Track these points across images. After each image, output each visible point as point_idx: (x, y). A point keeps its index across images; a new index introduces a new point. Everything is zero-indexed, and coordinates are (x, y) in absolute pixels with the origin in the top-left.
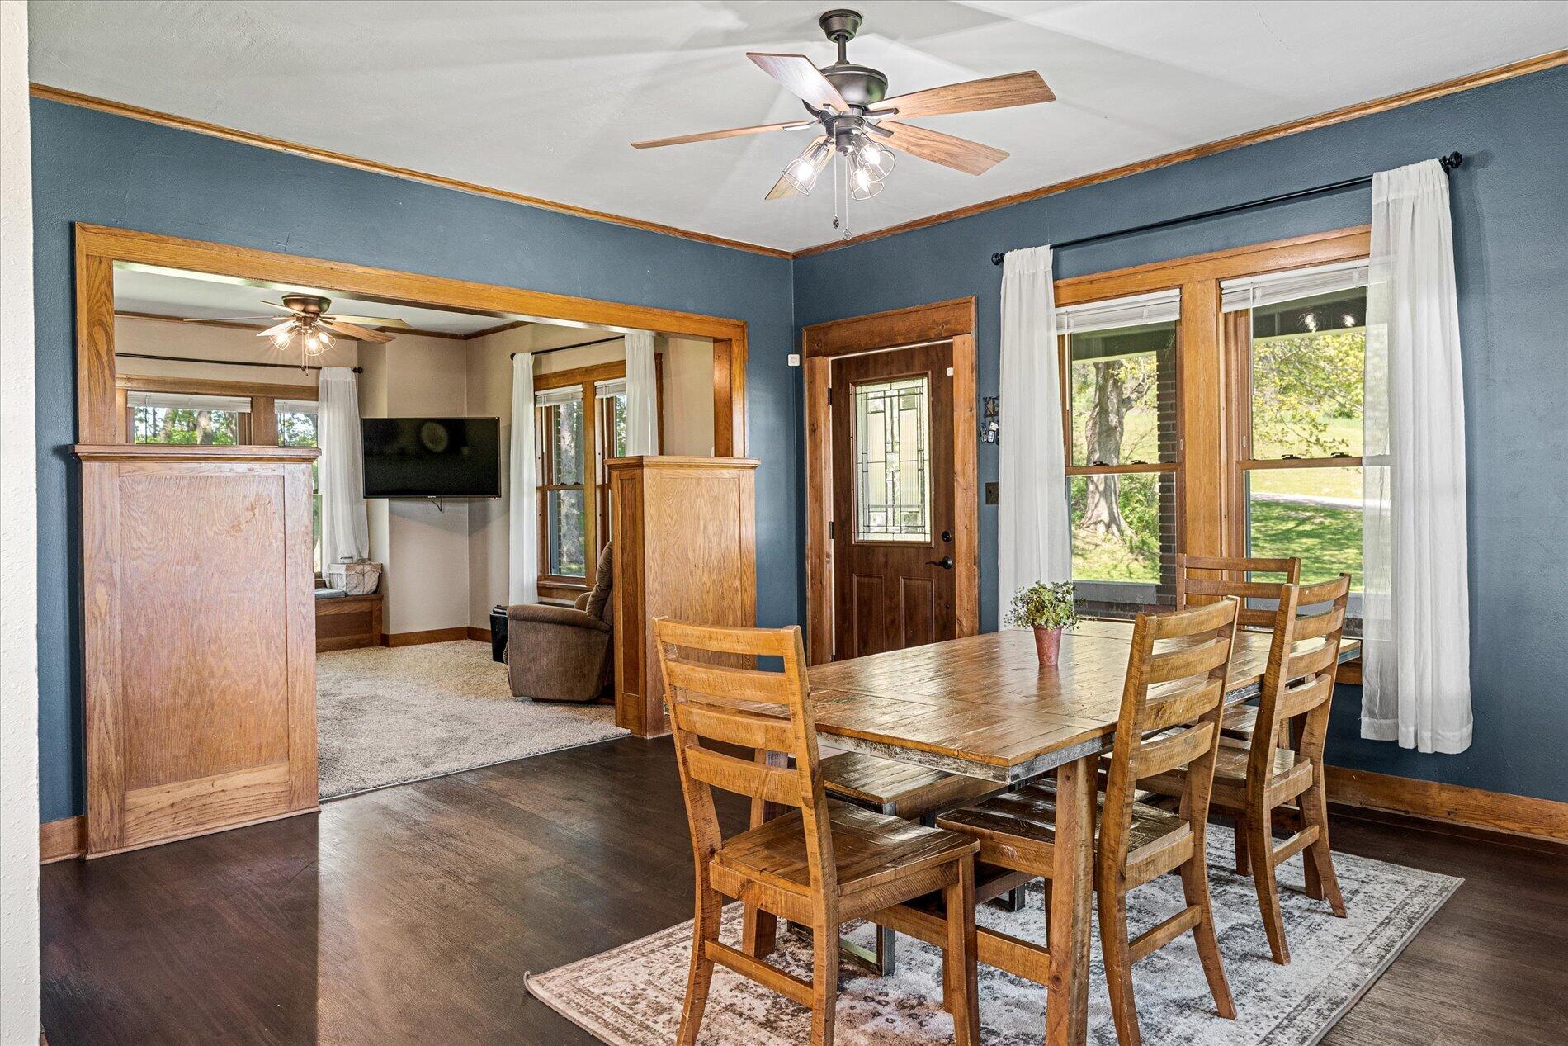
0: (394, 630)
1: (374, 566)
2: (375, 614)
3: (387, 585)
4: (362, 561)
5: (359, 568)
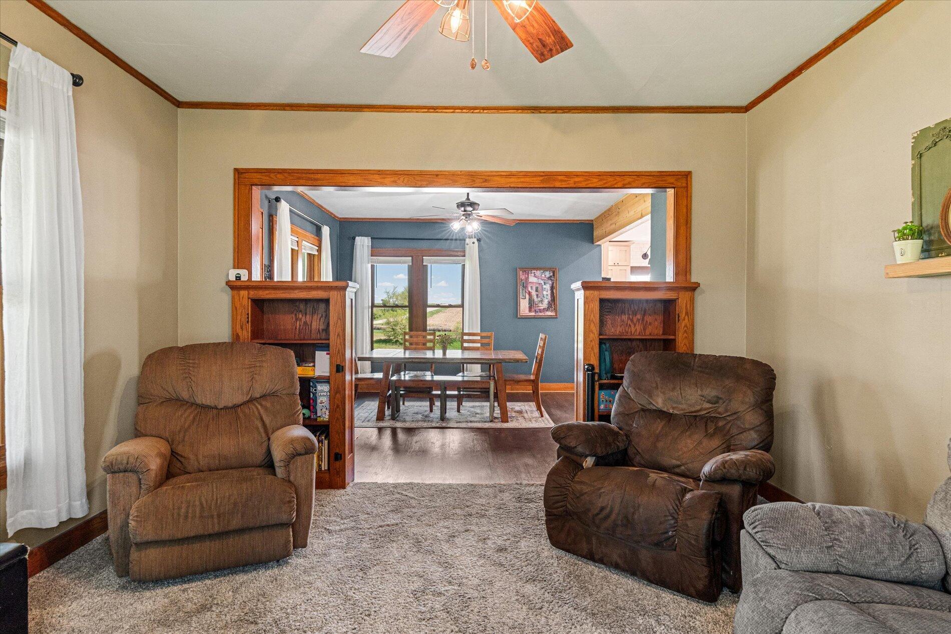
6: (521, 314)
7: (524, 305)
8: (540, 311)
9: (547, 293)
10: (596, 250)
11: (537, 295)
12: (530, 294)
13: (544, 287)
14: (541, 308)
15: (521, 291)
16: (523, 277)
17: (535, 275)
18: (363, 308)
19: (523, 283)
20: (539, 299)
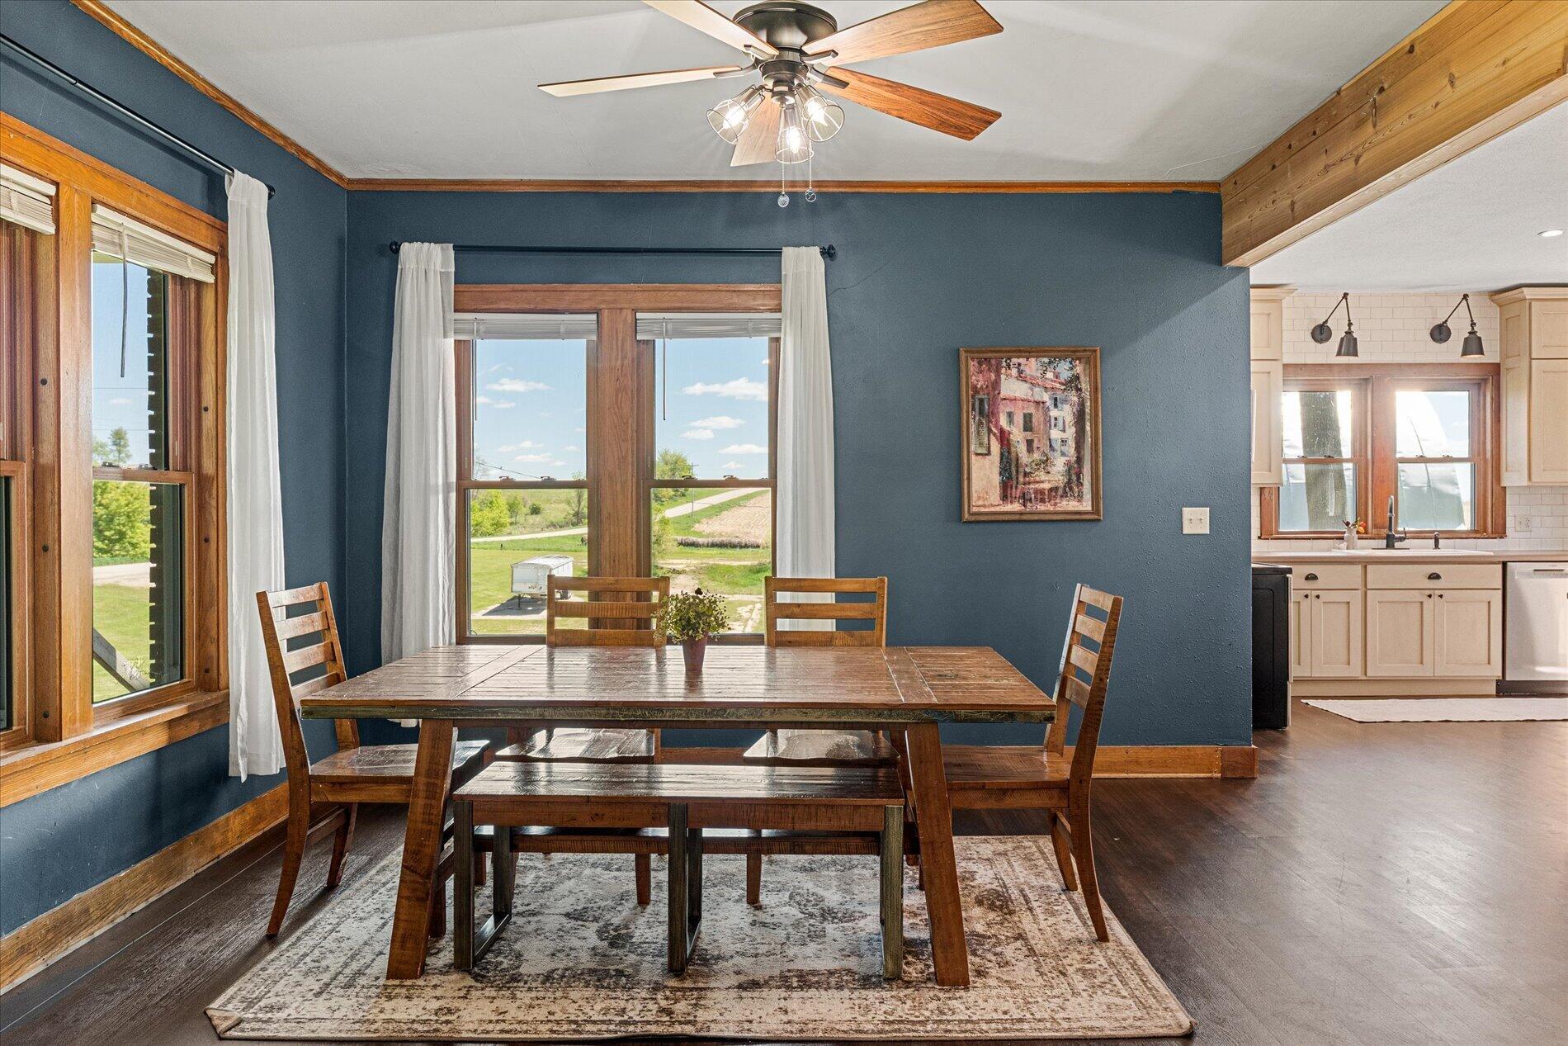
6: (974, 510)
7: (984, 476)
8: (1041, 496)
9: (1064, 436)
10: (1234, 284)
11: (1029, 443)
12: (1004, 438)
13: (1054, 413)
14: (1042, 486)
15: (973, 429)
16: (979, 381)
17: (1020, 372)
18: (426, 490)
19: (981, 401)
20: (1037, 456)
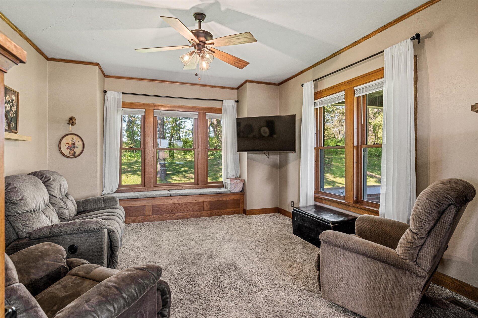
0: (249, 207)
1: (241, 180)
2: (241, 200)
3: (246, 189)
4: (237, 178)
5: (235, 181)
